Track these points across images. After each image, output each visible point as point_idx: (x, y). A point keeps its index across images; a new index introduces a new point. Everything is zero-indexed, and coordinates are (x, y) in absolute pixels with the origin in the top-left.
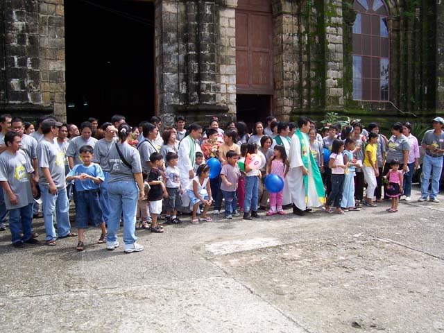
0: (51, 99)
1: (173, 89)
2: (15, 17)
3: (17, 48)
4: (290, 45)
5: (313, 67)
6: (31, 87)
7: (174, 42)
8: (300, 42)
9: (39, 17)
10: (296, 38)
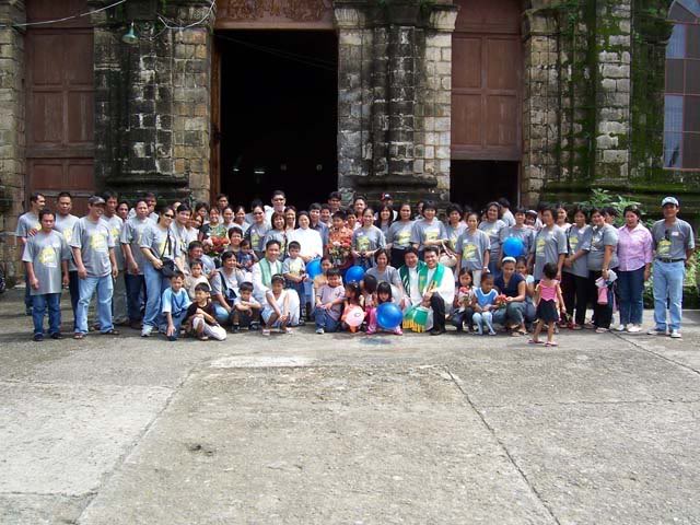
0: (187, 168)
1: (354, 153)
2: (142, 64)
3: (143, 104)
4: (542, 83)
5: (578, 116)
6: (160, 153)
7: (355, 87)
8: (559, 78)
9: (173, 62)
10: (553, 72)
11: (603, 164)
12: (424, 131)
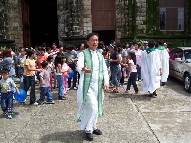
0: (14, 37)
1: (62, 30)
4: (120, 6)
6: (5, 33)
8: (125, 4)
9: (8, 6)
10: (123, 2)
11: (138, 30)
12: (83, 23)
